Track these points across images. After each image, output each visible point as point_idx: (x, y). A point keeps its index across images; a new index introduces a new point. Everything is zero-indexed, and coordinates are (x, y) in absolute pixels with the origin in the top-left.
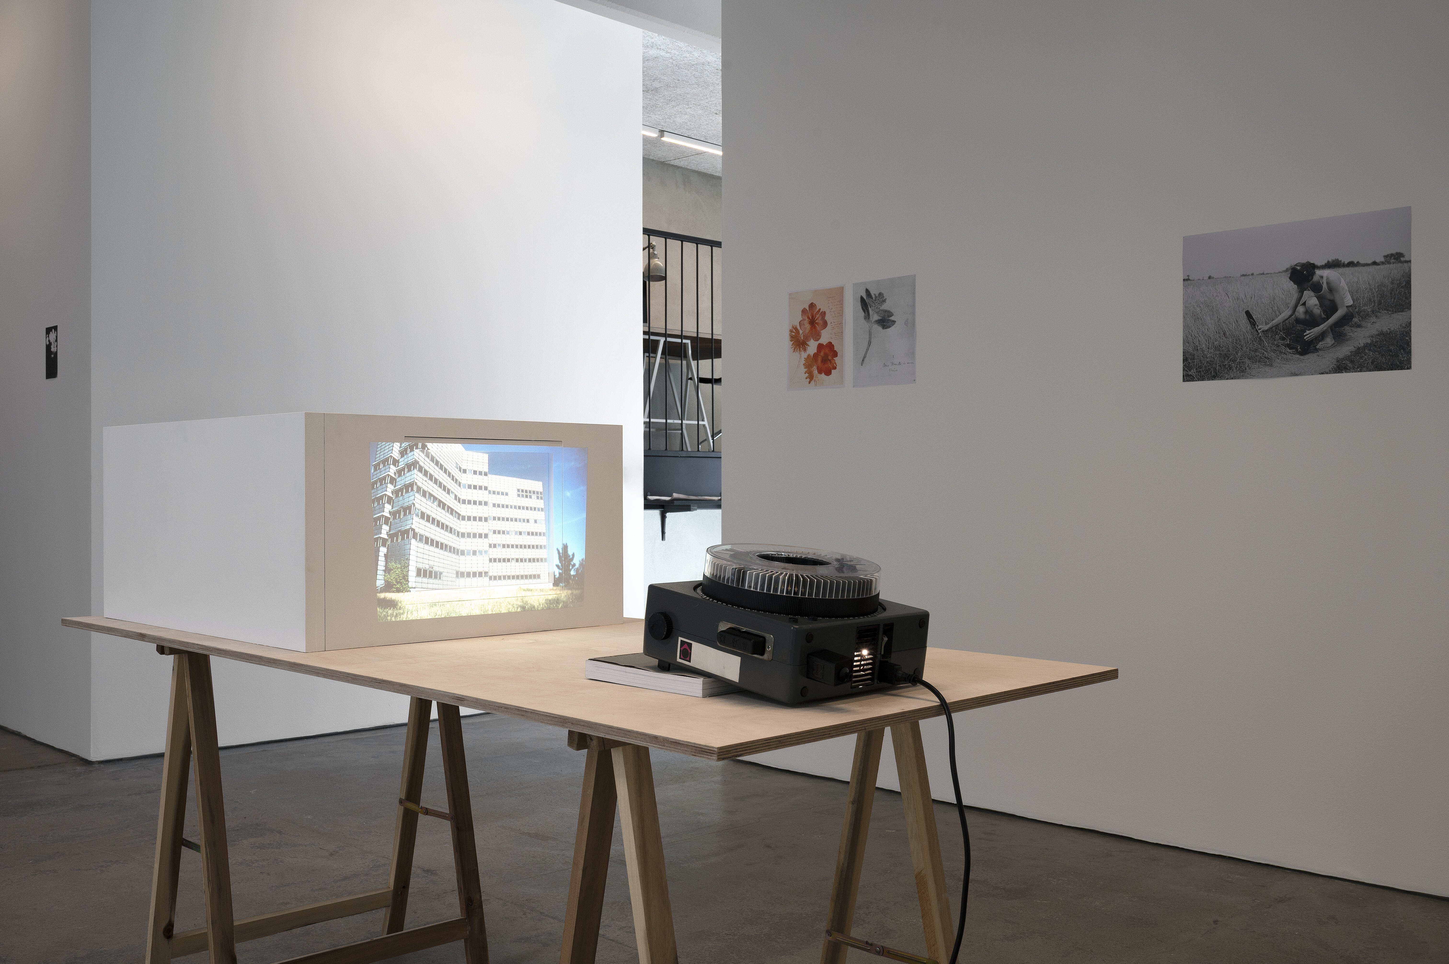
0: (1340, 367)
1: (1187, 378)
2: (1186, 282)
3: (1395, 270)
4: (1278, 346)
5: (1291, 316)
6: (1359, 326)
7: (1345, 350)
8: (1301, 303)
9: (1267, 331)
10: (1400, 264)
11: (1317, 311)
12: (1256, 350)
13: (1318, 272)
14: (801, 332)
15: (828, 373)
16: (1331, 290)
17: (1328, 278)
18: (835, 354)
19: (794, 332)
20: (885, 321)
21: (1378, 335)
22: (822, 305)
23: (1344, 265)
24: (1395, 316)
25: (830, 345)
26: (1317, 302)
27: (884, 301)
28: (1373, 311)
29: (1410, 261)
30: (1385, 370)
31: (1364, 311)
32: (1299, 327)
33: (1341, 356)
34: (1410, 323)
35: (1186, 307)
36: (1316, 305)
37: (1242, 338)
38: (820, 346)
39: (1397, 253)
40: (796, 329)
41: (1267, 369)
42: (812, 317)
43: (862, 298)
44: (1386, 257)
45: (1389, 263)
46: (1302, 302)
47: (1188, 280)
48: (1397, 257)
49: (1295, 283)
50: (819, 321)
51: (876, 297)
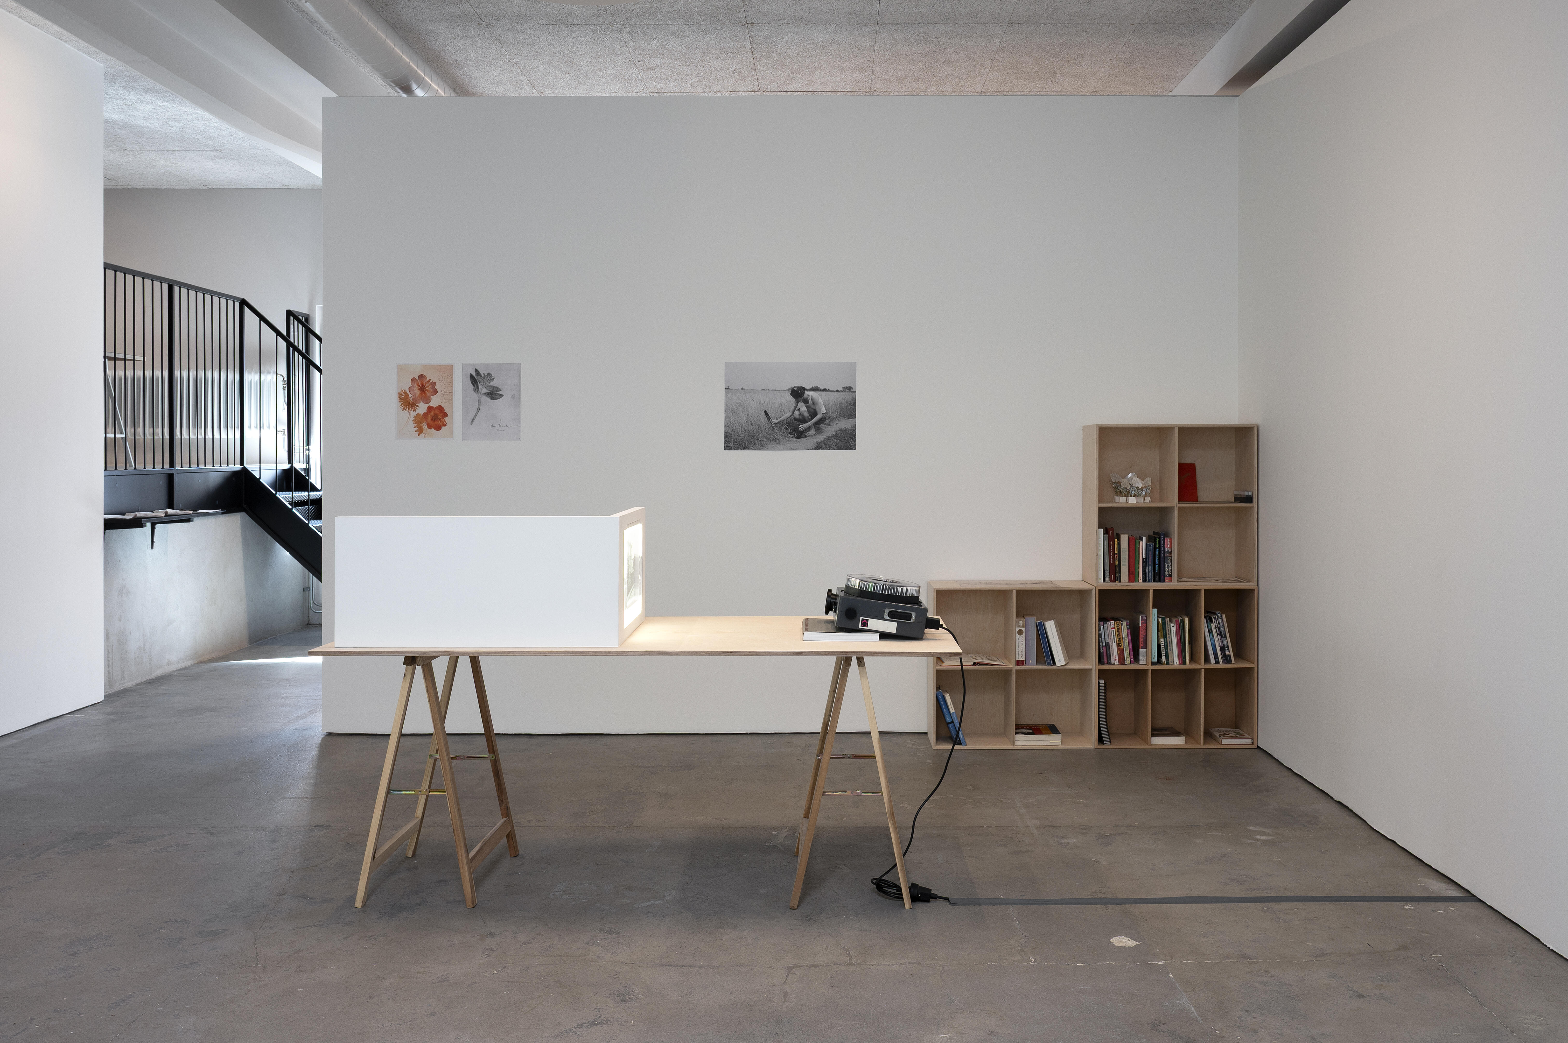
0: (818, 447)
1: (727, 448)
3: (848, 395)
5: (791, 416)
6: (829, 425)
7: (821, 438)
8: (797, 409)
9: (777, 423)
11: (806, 414)
13: (807, 393)
14: (410, 396)
15: (438, 428)
16: (813, 403)
17: (812, 397)
18: (446, 415)
19: (403, 395)
20: (494, 394)
21: (839, 430)
22: (431, 376)
23: (821, 390)
24: (848, 420)
25: (440, 408)
26: (806, 410)
27: (493, 379)
29: (856, 392)
30: (842, 449)
31: (832, 416)
32: (796, 423)
35: (726, 405)
36: (805, 411)
38: (430, 409)
40: (405, 393)
42: (422, 385)
43: (471, 376)
46: (797, 408)
48: (849, 389)
50: (429, 388)
51: (485, 376)
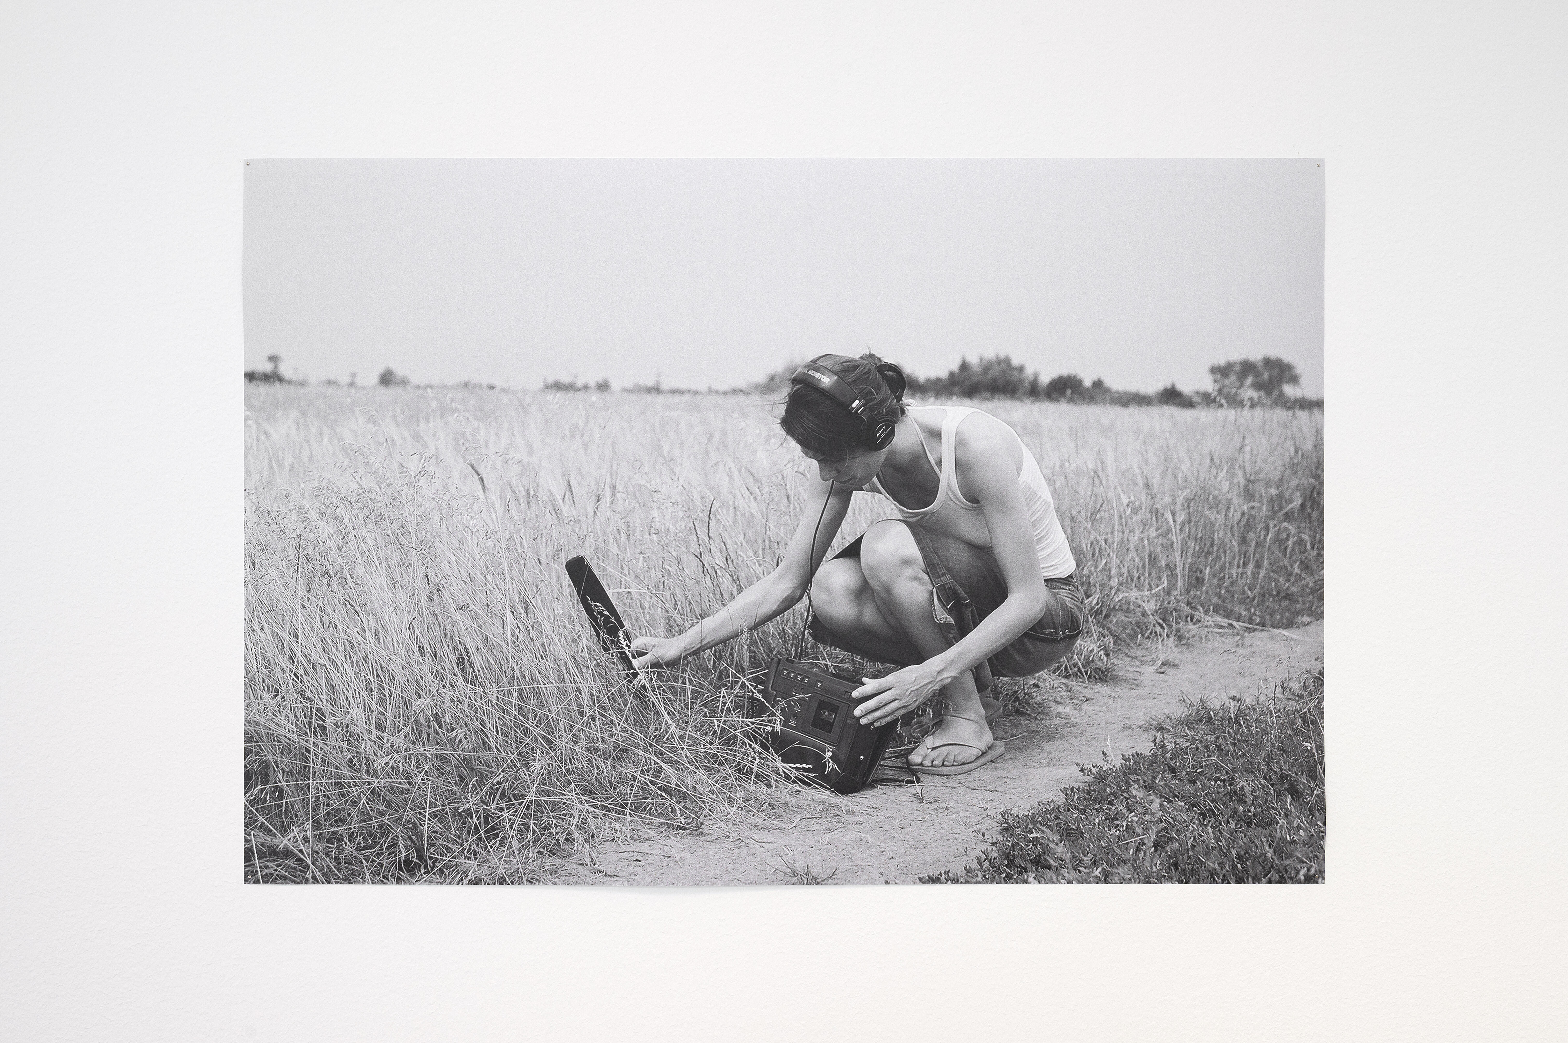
2: (263, 390)
4: (729, 741)
5: (789, 603)
6: (1102, 676)
8: (839, 543)
9: (673, 664)
10: (1280, 414)
12: (621, 753)
17: (960, 443)
21: (1187, 722)
23: (1035, 391)
26: (913, 550)
28: (1164, 614)
29: (1319, 404)
31: (1126, 608)
33: (1023, 807)
34: (1319, 679)
36: (907, 562)
37: (549, 688)
39: (1269, 363)
41: (676, 845)
44: (1221, 371)
45: (1235, 402)
46: (841, 541)
47: (272, 377)
49: (810, 445)
